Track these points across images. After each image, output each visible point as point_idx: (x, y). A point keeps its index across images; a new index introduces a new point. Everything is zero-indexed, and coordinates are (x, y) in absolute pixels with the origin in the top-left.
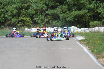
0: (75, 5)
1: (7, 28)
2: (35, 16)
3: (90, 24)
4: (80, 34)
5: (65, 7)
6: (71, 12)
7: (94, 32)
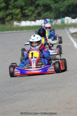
4: (74, 25)
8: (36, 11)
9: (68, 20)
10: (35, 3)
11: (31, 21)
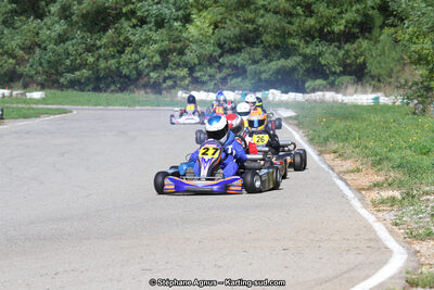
0: (277, 47)
1: (142, 92)
2: (197, 68)
3: (307, 85)
4: (286, 105)
5: (258, 51)
6: (271, 61)
7: (315, 101)
8: (219, 76)
9: (274, 95)
10: (217, 61)
11: (209, 91)
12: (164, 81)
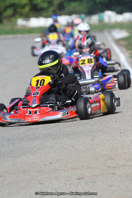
4: (121, 26)
8: (56, 2)
9: (110, 16)
12: (5, 10)
